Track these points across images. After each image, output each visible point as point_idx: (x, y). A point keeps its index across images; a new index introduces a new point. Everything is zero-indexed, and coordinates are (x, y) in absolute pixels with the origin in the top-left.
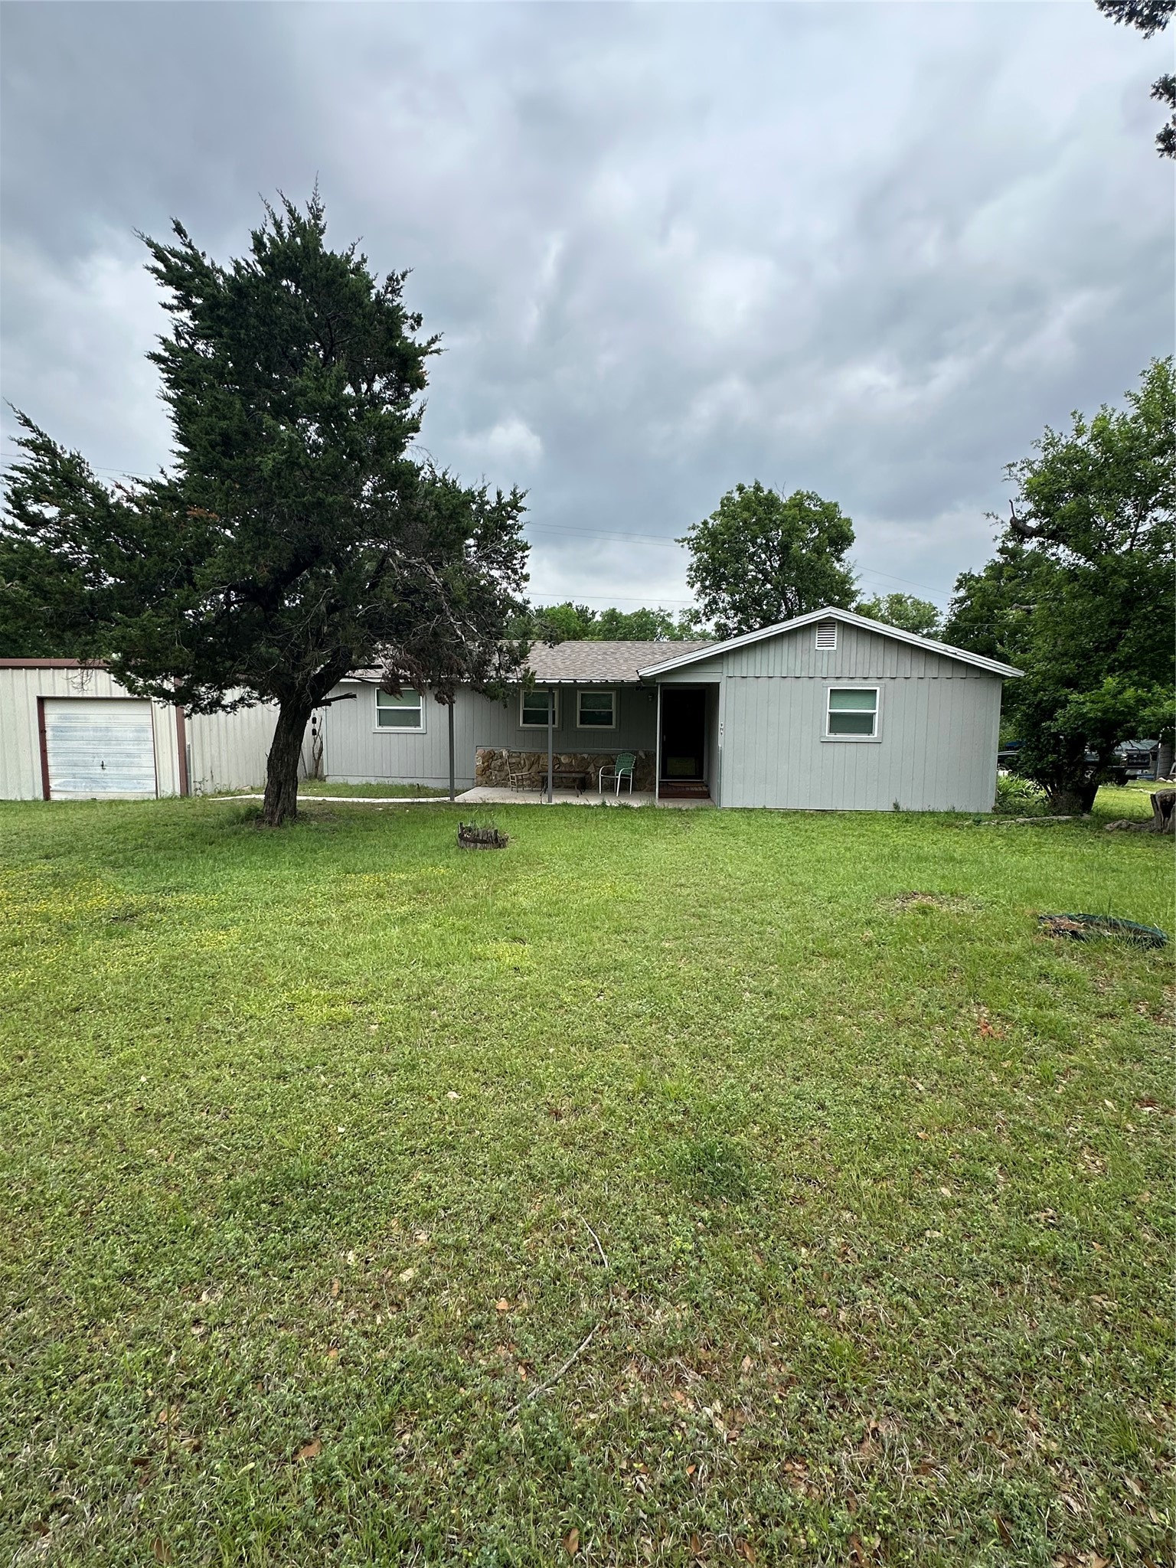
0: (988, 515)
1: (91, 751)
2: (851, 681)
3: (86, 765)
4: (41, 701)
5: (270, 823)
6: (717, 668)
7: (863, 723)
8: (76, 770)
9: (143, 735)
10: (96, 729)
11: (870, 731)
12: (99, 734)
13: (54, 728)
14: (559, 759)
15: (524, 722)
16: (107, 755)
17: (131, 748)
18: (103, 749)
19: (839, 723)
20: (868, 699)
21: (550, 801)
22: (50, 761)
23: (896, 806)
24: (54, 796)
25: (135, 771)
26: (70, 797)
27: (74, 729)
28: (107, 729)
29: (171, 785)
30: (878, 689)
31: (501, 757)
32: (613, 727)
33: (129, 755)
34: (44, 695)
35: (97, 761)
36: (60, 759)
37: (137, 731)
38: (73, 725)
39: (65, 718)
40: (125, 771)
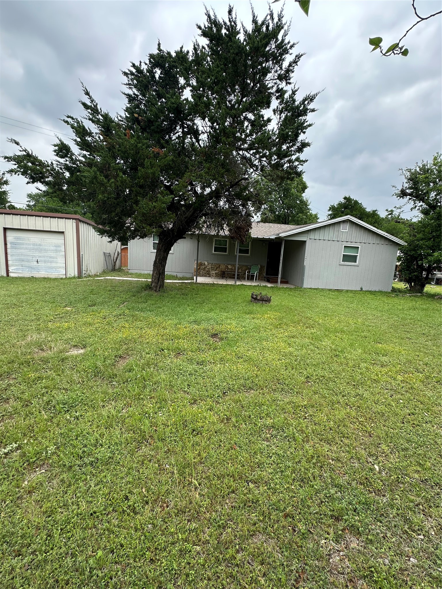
0: (393, 186)
1: (32, 254)
2: (351, 243)
3: (28, 261)
4: (5, 229)
5: (156, 291)
6: (306, 235)
7: (353, 259)
8: (23, 263)
9: (59, 249)
10: (34, 245)
11: (355, 262)
12: (35, 247)
13: (11, 243)
14: (228, 267)
15: (214, 251)
16: (40, 257)
17: (53, 254)
18: (37, 254)
19: (346, 258)
20: (355, 250)
21: (235, 283)
22: (9, 258)
23: (362, 289)
24: (11, 275)
25: (54, 265)
26: (20, 275)
27: (23, 244)
28: (40, 245)
29: (73, 272)
30: (360, 247)
31: (205, 265)
32: (249, 255)
33: (51, 257)
34: (7, 227)
35: (35, 259)
36: (14, 258)
37: (55, 246)
38: (21, 242)
39: (18, 239)
40: (49, 264)
